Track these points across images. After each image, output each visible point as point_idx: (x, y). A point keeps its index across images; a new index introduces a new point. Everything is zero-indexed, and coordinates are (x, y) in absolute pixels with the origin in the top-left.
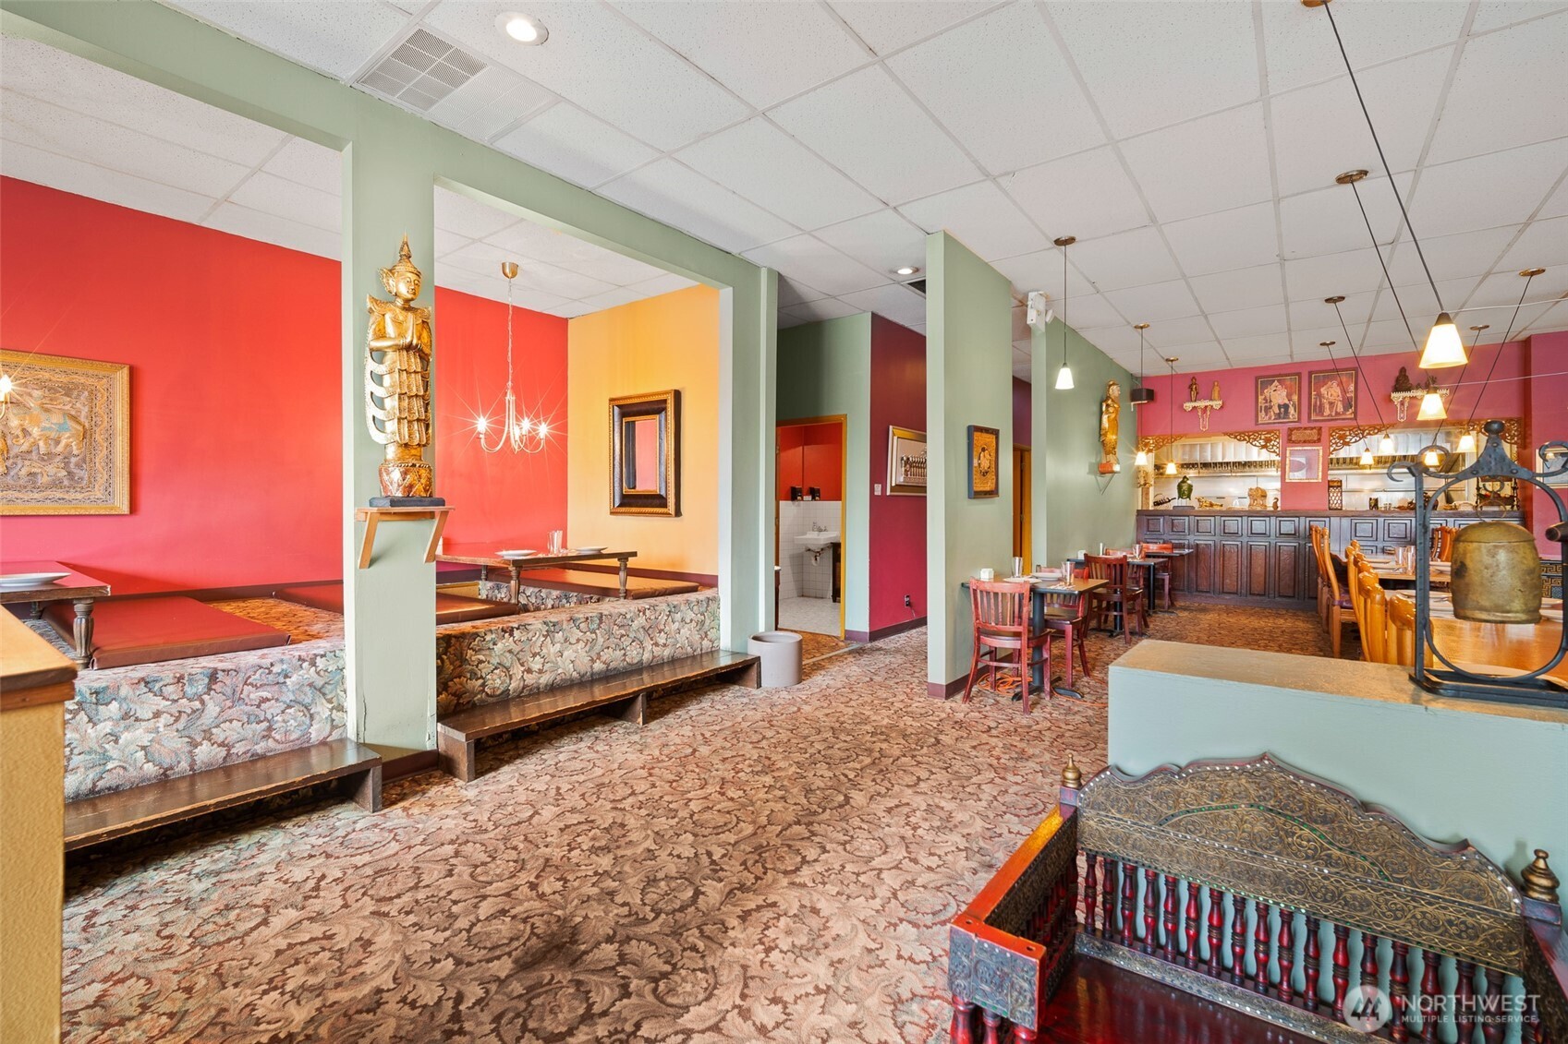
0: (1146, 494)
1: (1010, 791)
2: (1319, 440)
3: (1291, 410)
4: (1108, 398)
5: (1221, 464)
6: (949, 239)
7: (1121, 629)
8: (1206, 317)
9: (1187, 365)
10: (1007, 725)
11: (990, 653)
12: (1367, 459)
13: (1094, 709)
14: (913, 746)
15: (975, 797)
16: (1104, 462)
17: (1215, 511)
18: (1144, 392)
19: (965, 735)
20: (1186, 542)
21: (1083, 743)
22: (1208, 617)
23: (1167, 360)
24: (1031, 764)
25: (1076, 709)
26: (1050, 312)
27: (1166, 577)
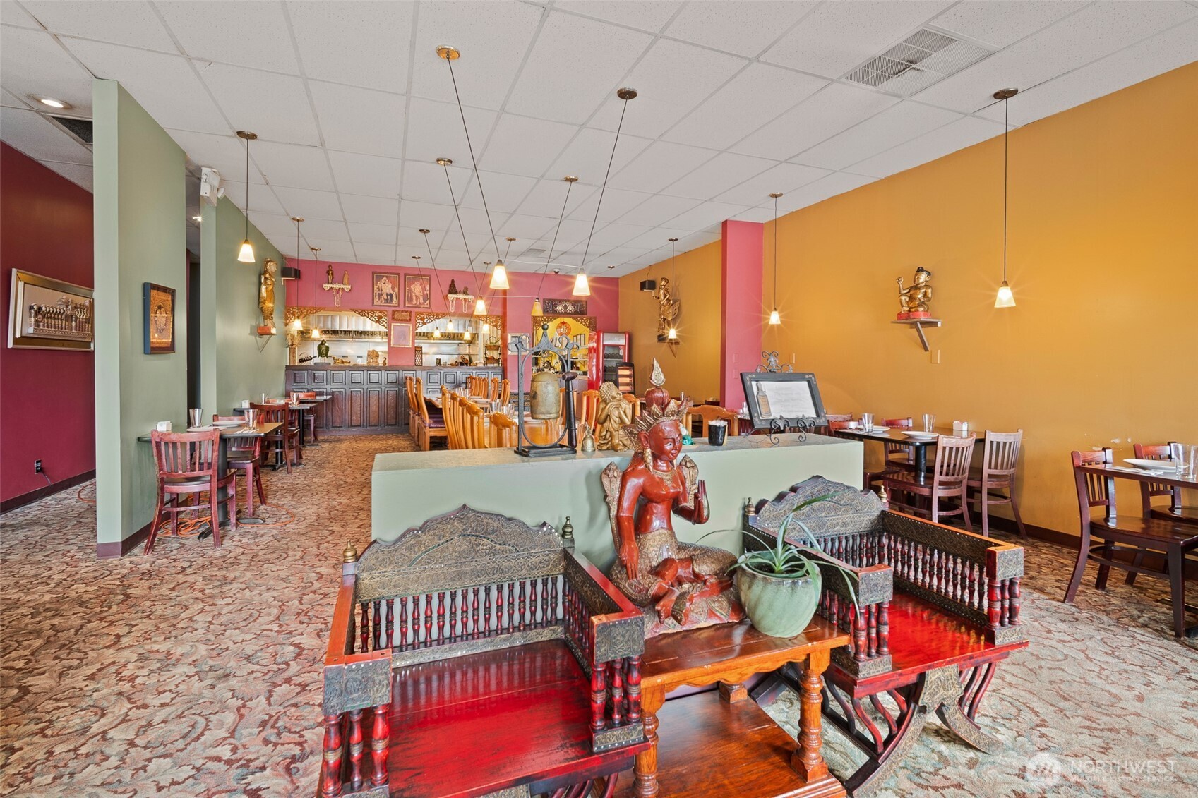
0: (293, 353)
1: (223, 612)
2: (410, 320)
3: (394, 298)
4: (266, 272)
5: (345, 331)
6: (122, 92)
7: (281, 462)
8: (346, 223)
9: (326, 256)
10: (201, 561)
11: (171, 501)
12: (437, 334)
13: (277, 529)
14: (98, 610)
15: (190, 629)
16: (262, 325)
17: (344, 366)
18: (292, 271)
19: (159, 582)
20: (325, 390)
21: (276, 555)
22: (343, 445)
23: (313, 249)
24: (235, 585)
25: (262, 532)
26: (222, 191)
27: (312, 418)
